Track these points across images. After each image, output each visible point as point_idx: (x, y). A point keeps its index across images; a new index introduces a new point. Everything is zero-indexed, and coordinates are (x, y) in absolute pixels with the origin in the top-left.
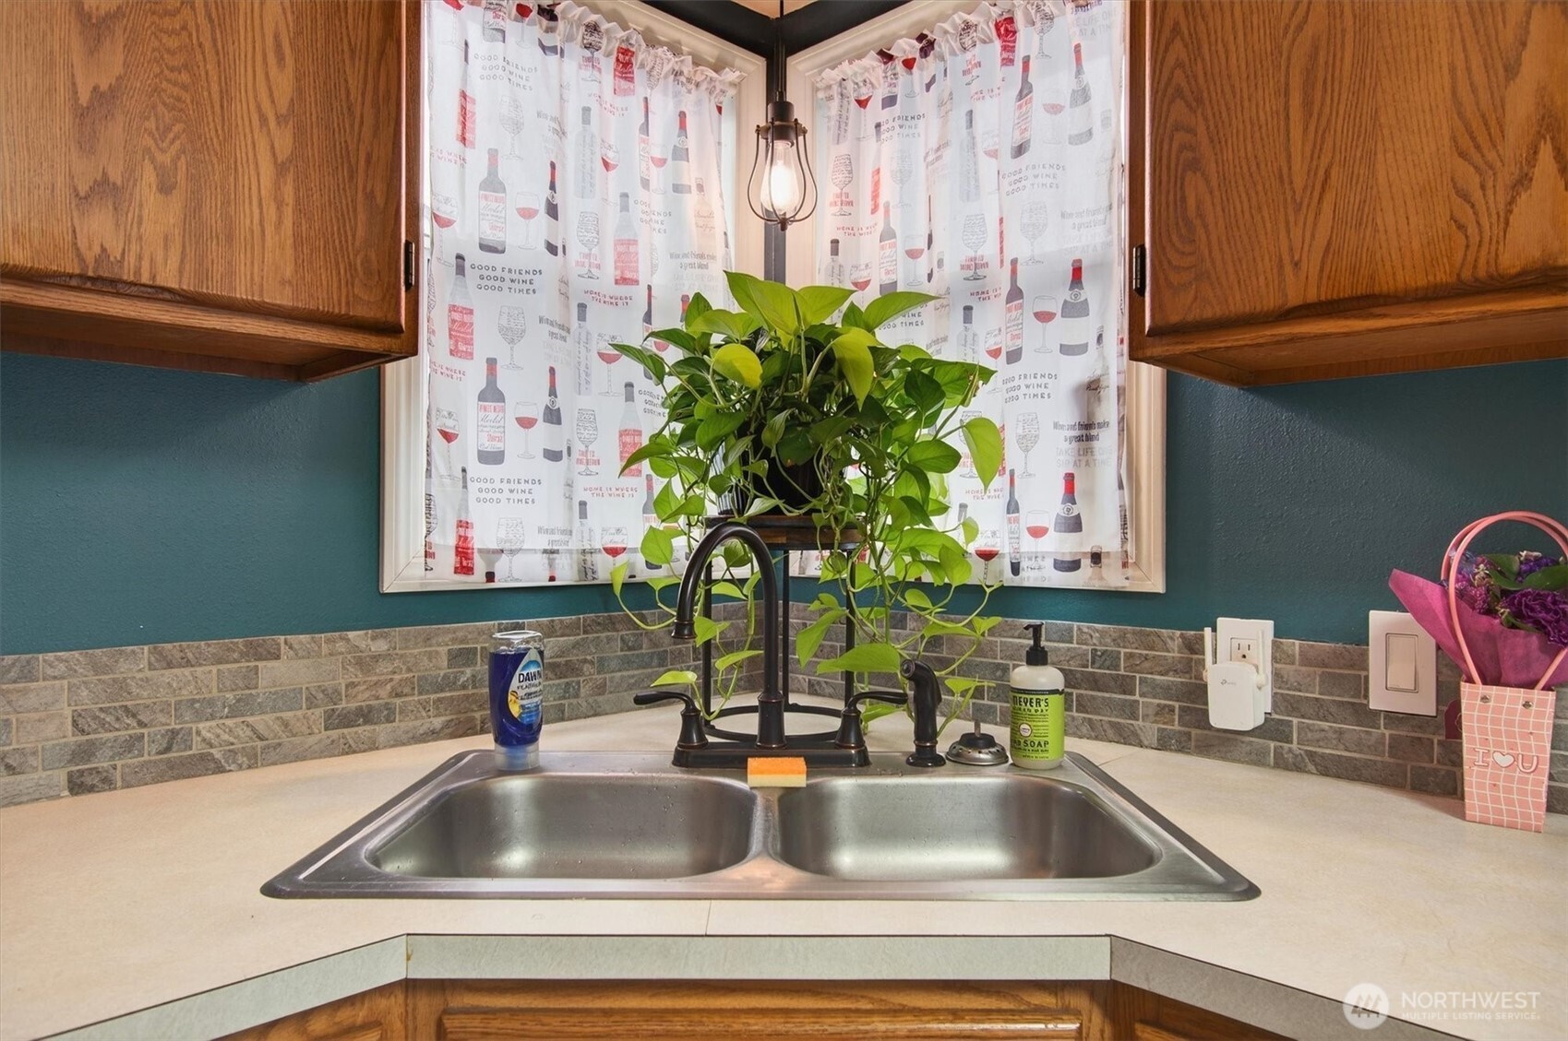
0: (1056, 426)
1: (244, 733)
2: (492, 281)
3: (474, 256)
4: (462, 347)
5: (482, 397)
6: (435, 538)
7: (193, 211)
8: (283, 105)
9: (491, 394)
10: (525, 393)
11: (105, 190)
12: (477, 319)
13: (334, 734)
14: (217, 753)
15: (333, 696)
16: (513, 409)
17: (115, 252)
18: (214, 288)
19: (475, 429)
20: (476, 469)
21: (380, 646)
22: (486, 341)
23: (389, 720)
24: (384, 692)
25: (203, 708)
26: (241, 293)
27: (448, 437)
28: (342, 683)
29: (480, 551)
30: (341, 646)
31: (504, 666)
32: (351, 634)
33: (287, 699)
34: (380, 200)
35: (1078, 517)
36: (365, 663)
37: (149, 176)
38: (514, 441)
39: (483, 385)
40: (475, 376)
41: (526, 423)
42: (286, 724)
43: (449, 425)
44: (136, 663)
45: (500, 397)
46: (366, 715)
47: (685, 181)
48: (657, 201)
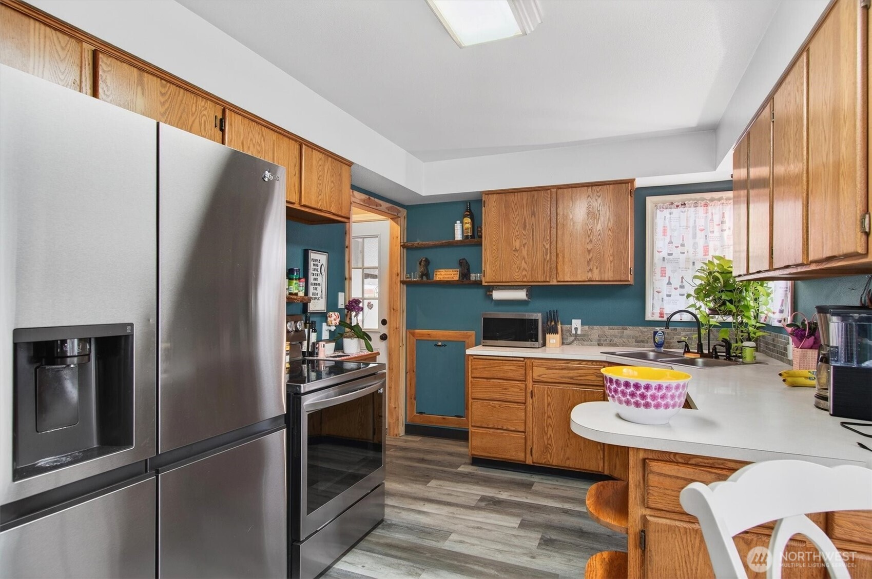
0: (780, 288)
1: (622, 341)
2: (670, 261)
3: (666, 257)
4: (664, 275)
5: (668, 284)
6: (654, 311)
7: (600, 271)
8: (611, 253)
9: (669, 283)
10: (676, 282)
11: (591, 270)
12: (667, 269)
13: (637, 344)
14: (618, 343)
15: (637, 337)
16: (673, 286)
17: (591, 277)
18: (603, 279)
19: (665, 290)
20: (665, 298)
21: (645, 330)
22: (668, 273)
23: (647, 343)
24: (646, 338)
25: (616, 336)
26: (606, 279)
27: (659, 292)
28: (638, 335)
29: (666, 314)
30: (638, 329)
31: (655, 333)
32: (640, 327)
33: (629, 337)
34: (626, 263)
35: (783, 310)
36: (642, 332)
37: (595, 267)
38: (674, 292)
39: (667, 282)
40: (666, 280)
41: (676, 289)
42: (628, 341)
43: (659, 290)
44: (606, 328)
45: (671, 284)
46: (643, 342)
47: (724, 229)
48: (717, 234)
